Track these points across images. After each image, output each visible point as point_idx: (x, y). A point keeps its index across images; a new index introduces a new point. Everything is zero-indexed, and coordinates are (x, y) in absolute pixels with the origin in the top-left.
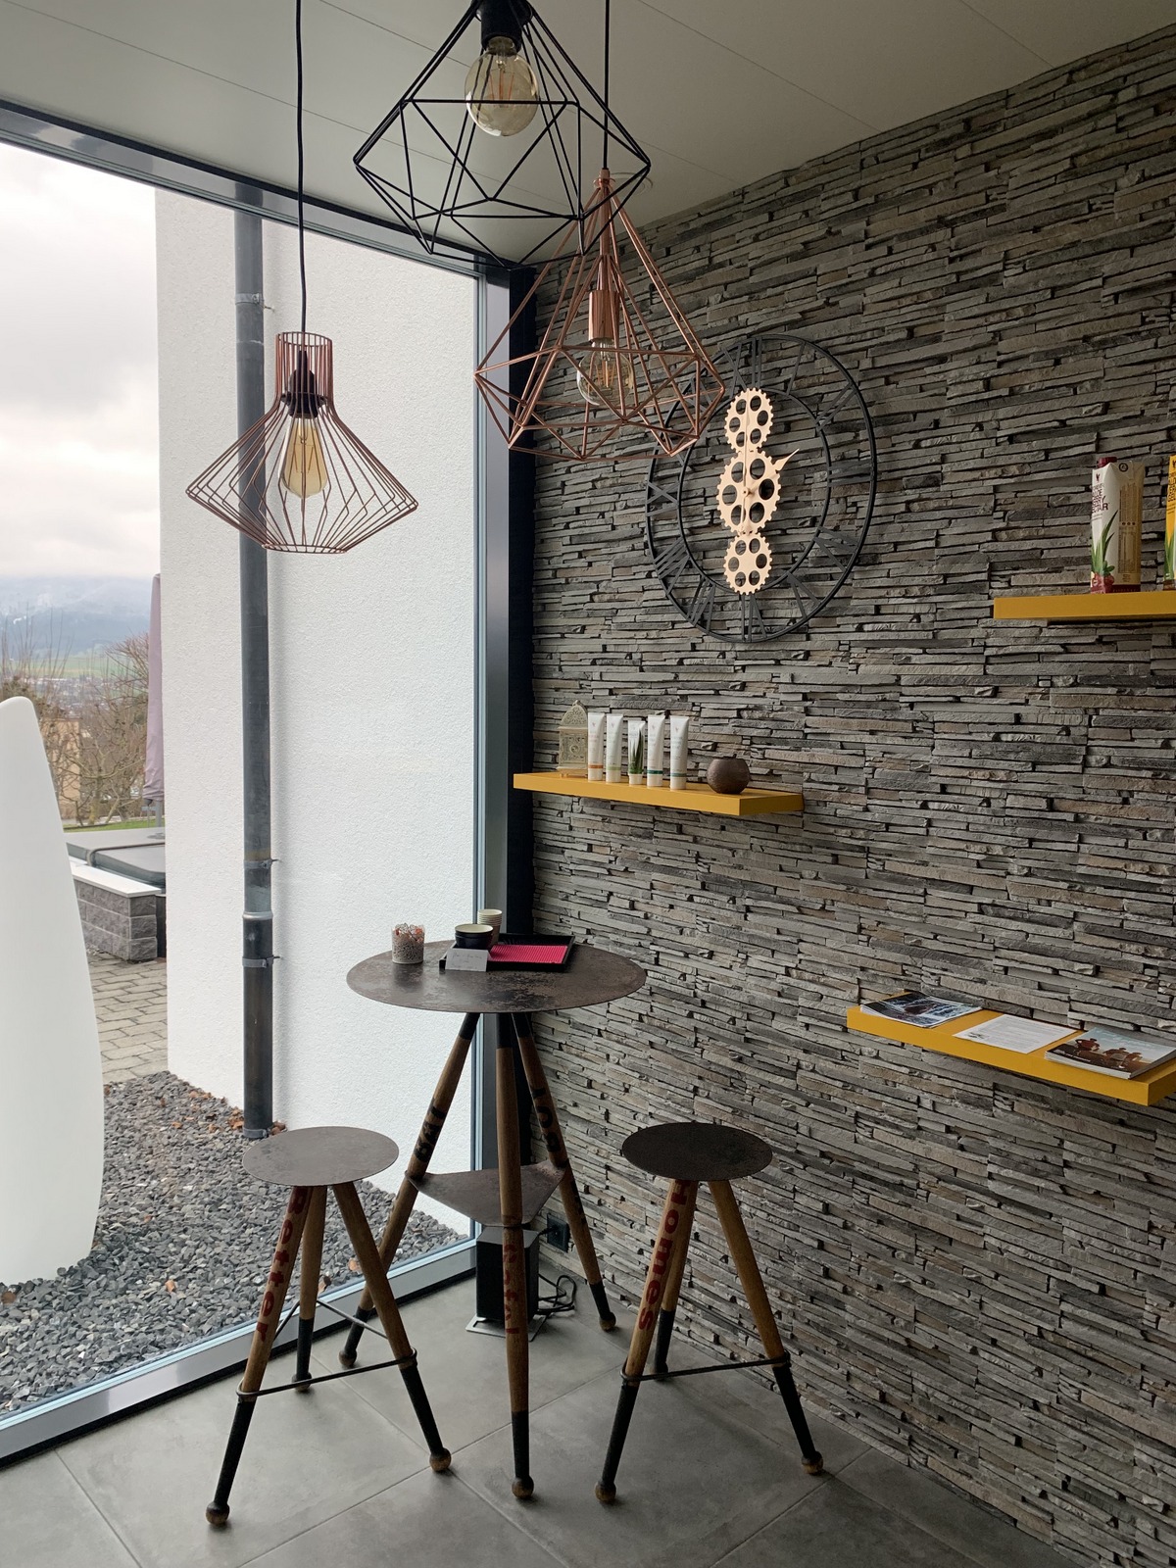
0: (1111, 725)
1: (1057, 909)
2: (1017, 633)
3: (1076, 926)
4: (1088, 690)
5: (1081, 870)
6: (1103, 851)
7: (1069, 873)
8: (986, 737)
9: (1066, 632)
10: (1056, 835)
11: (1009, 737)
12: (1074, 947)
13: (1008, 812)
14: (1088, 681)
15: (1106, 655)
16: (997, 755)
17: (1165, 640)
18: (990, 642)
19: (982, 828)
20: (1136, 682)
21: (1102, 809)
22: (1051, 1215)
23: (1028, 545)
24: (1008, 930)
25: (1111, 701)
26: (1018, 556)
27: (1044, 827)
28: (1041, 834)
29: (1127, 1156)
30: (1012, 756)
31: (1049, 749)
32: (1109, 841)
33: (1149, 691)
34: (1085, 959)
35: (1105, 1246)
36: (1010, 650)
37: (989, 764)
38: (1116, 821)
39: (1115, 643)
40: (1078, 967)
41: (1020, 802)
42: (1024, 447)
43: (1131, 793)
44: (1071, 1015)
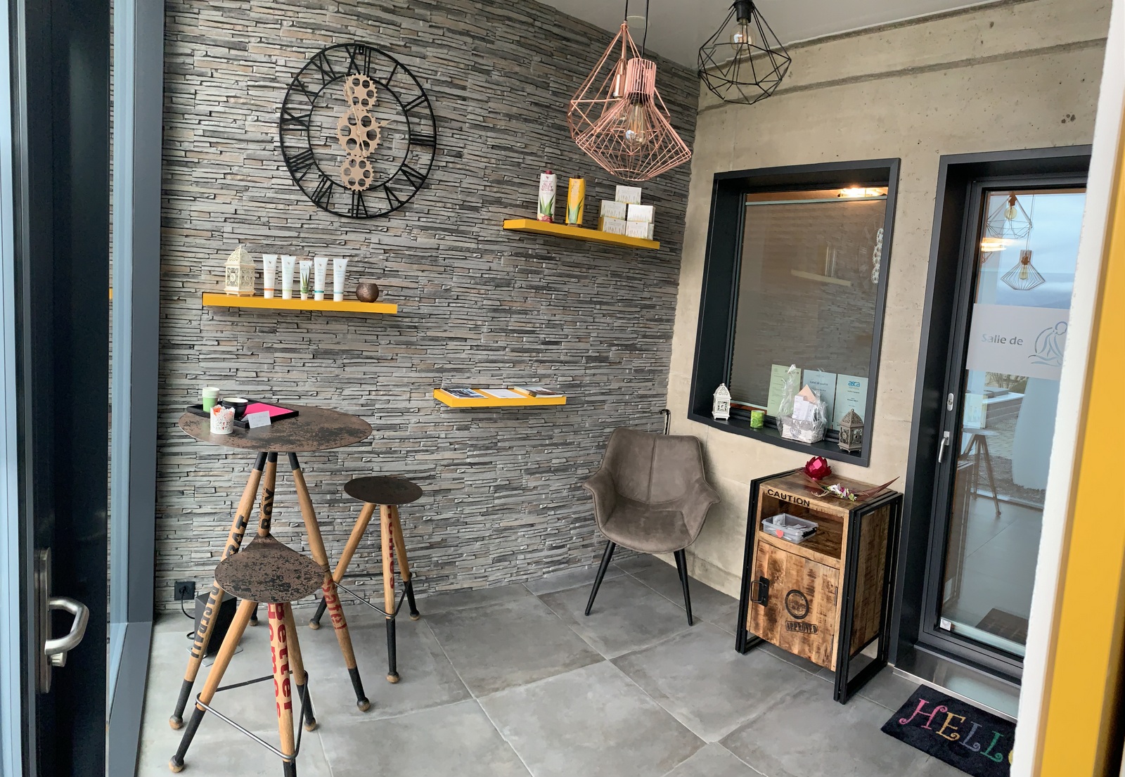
0: (522, 271)
1: (500, 344)
2: (492, 232)
3: (507, 349)
4: (516, 258)
5: (509, 328)
6: (519, 320)
7: (506, 329)
8: (477, 275)
9: (510, 234)
10: (503, 315)
11: (487, 276)
12: (506, 358)
13: (484, 307)
14: (517, 255)
15: (521, 245)
16: (482, 283)
17: (542, 242)
18: (481, 234)
19: (474, 314)
20: (532, 256)
21: (518, 304)
22: (491, 462)
23: (498, 195)
24: (482, 355)
25: (523, 263)
26: (493, 199)
27: (498, 312)
28: (497, 315)
29: (520, 430)
30: (488, 284)
31: (502, 281)
32: (520, 316)
33: (535, 260)
34: (509, 361)
35: (512, 465)
36: (489, 239)
37: (479, 287)
38: (523, 309)
39: (523, 240)
40: (507, 365)
41: (490, 303)
42: (498, 152)
43: (527, 298)
44: (504, 384)
